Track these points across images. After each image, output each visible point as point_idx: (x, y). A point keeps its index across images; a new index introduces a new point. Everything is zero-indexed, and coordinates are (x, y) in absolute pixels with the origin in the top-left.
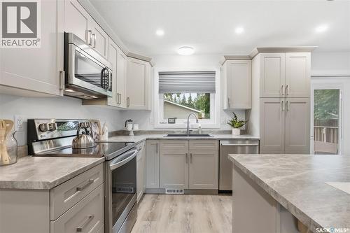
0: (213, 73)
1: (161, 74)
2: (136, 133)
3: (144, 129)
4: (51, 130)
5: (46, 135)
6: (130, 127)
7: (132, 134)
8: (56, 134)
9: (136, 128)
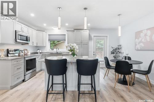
0: (65, 35)
1: (49, 35)
2: (40, 53)
3: (43, 52)
4: (13, 51)
5: (11, 52)
6: (38, 51)
7: (39, 53)
8: (14, 52)
9: (40, 51)
